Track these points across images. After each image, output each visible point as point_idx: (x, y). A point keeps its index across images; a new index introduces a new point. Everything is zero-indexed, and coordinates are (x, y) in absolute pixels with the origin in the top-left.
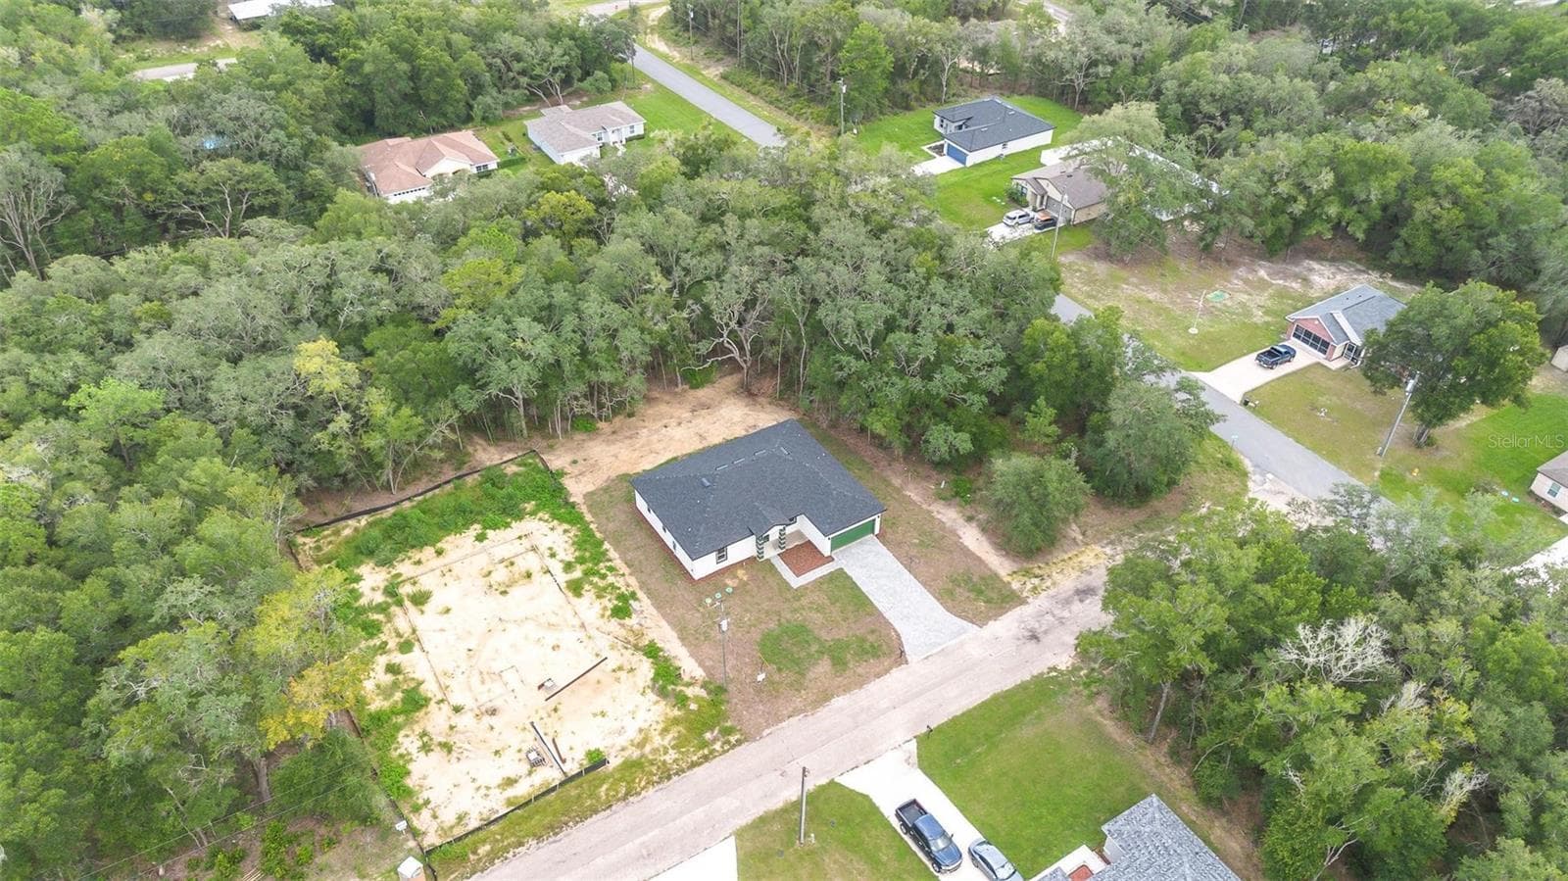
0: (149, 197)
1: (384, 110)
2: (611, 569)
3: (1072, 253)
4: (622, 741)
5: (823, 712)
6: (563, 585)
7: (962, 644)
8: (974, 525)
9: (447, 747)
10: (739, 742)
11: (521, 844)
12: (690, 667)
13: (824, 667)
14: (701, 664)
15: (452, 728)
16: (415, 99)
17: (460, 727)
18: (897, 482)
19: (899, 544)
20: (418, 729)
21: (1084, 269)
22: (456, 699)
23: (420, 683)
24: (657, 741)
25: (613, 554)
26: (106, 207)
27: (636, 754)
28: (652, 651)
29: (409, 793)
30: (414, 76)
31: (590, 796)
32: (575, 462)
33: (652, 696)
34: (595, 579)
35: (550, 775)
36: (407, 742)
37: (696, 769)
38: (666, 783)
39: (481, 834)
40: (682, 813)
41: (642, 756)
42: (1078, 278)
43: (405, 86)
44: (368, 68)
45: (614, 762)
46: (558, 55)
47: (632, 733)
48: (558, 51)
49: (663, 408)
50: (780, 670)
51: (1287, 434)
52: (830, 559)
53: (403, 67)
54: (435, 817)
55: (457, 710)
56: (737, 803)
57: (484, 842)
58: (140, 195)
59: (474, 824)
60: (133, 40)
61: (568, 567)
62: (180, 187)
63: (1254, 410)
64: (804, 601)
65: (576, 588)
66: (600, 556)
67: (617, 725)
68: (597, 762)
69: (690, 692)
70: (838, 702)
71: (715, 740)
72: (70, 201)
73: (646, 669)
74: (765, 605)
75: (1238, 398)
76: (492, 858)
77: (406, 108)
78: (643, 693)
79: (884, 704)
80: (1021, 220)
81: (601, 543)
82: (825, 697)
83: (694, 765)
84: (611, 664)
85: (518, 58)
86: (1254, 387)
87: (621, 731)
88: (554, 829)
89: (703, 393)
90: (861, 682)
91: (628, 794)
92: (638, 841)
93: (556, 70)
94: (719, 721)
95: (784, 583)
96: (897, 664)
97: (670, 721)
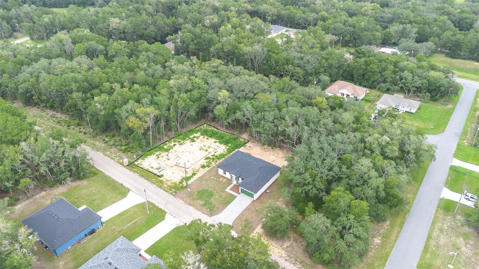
2: (216, 161)
4: (167, 178)
6: (207, 156)
9: (158, 158)
10: (173, 195)
11: (138, 173)
12: (191, 181)
13: (202, 202)
14: (193, 182)
15: (163, 156)
19: (254, 206)
20: (161, 153)
22: (170, 154)
23: (172, 149)
24: (169, 183)
26: (270, 66)
27: (164, 181)
28: (194, 174)
29: (146, 157)
31: (151, 178)
32: (250, 147)
33: (181, 179)
34: (212, 160)
36: (158, 153)
37: (163, 191)
38: (158, 187)
39: (139, 168)
45: (161, 179)
47: (169, 179)
48: (420, 82)
50: (197, 195)
52: (240, 194)
54: (141, 162)
55: (167, 155)
57: (137, 169)
58: (276, 66)
59: (141, 166)
61: (213, 155)
62: (284, 68)
64: (221, 193)
65: (207, 158)
66: (220, 159)
67: (171, 176)
68: (161, 176)
69: (184, 183)
71: (172, 191)
73: (189, 175)
74: (216, 187)
76: (134, 171)
78: (181, 177)
81: (224, 158)
84: (187, 170)
90: (201, 210)
91: (153, 183)
93: (414, 86)
94: (177, 190)
95: (226, 188)
96: (209, 215)
97: (175, 184)
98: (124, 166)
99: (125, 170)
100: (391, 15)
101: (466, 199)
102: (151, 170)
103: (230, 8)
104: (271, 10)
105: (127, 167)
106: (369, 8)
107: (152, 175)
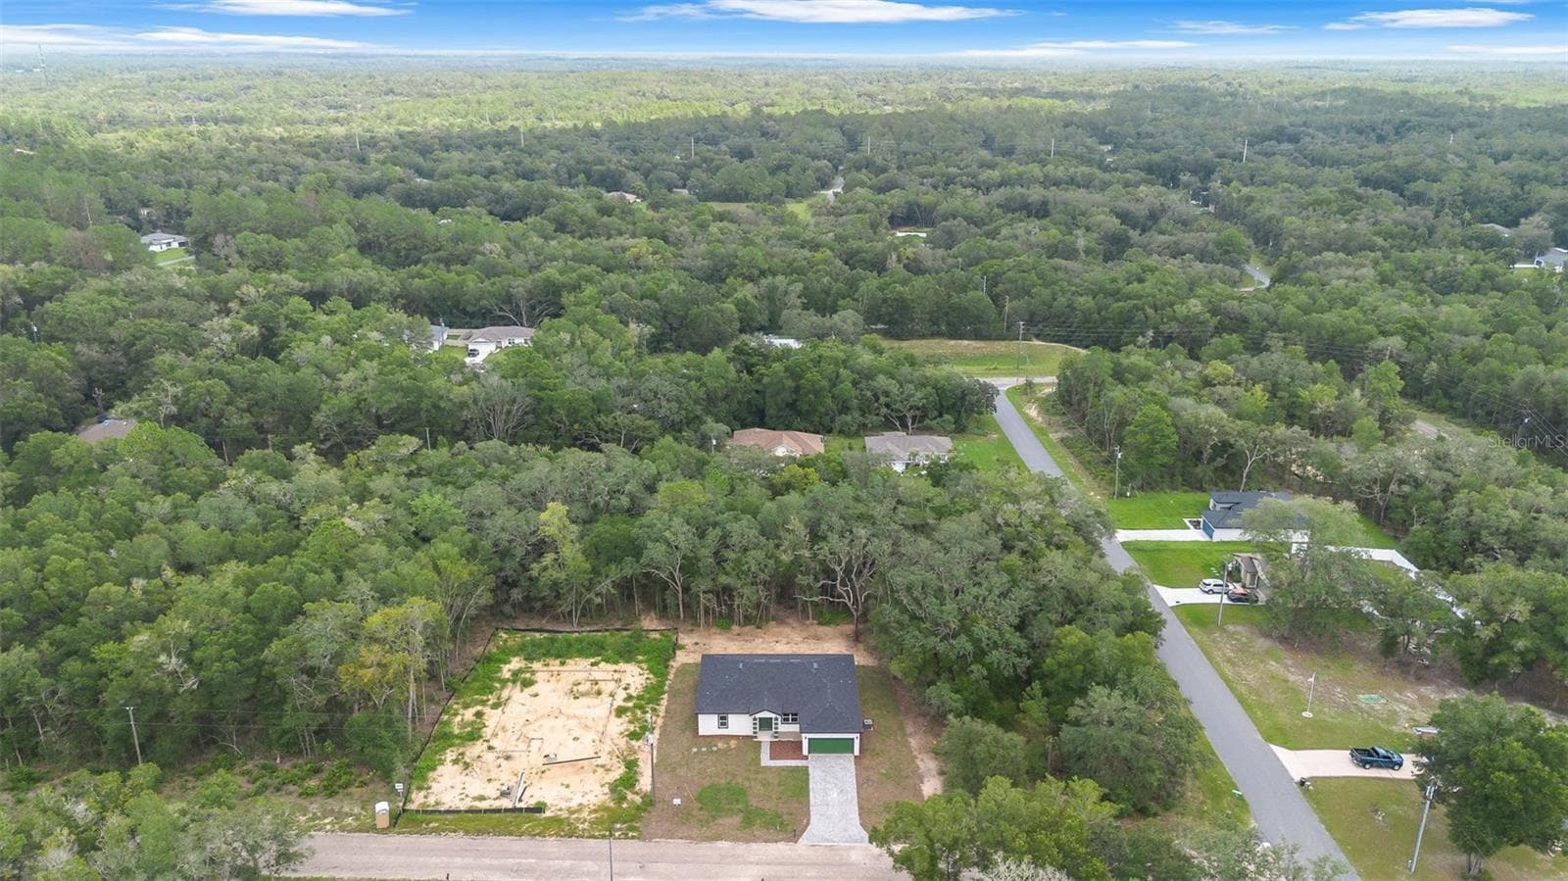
0: (576, 426)
1: (771, 411)
2: (654, 710)
3: (1244, 625)
4: (564, 805)
5: (705, 845)
6: (615, 706)
7: (850, 848)
8: (942, 778)
9: (467, 766)
10: (633, 837)
11: (455, 831)
12: (645, 783)
13: (737, 820)
14: (653, 783)
15: (479, 757)
16: (792, 406)
17: (483, 759)
18: (909, 729)
19: (867, 769)
20: (461, 750)
21: (1244, 639)
22: (494, 743)
23: (485, 726)
24: (585, 814)
25: (664, 702)
26: (550, 428)
27: (565, 815)
28: (631, 765)
29: (425, 779)
30: (797, 389)
31: (516, 826)
32: (697, 644)
33: (606, 789)
34: (639, 712)
35: (506, 803)
36: (450, 755)
37: (591, 841)
38: (567, 839)
39: (439, 817)
40: (557, 859)
41: (568, 818)
42: (1232, 645)
43: (787, 396)
44: (766, 380)
45: (548, 814)
46: (918, 397)
47: (574, 804)
48: (919, 395)
49: (787, 630)
50: (701, 809)
51: (1322, 821)
52: (806, 758)
53: (789, 383)
54: (426, 797)
55: (490, 748)
56: (597, 868)
57: (437, 821)
58: (572, 425)
59: (442, 808)
60: (673, 351)
61: (629, 698)
62: (598, 425)
63: (1306, 792)
64: (760, 776)
65: (620, 712)
66: (656, 701)
67: (570, 796)
68: (539, 808)
69: (630, 796)
70: (723, 844)
71: (620, 829)
72: (530, 418)
73: (619, 771)
74: (729, 768)
75: (1297, 779)
76: (434, 830)
77: (786, 412)
78: (602, 786)
79: (752, 859)
80: (1216, 589)
81: (664, 693)
82: (718, 837)
83: (593, 837)
84: (600, 762)
85: (887, 394)
86: (1328, 775)
87: (569, 800)
88: (479, 832)
89: (822, 630)
90: (755, 839)
91: (539, 834)
92: (518, 861)
93: (911, 408)
94: (632, 821)
95: (758, 760)
96: (788, 840)
97: (603, 808)
98: (384, 831)
99: (395, 840)
100: (706, 262)
101: (1207, 592)
102: (484, 805)
103: (238, 292)
104: (383, 283)
105: (396, 830)
106: (644, 250)
107: (509, 817)
